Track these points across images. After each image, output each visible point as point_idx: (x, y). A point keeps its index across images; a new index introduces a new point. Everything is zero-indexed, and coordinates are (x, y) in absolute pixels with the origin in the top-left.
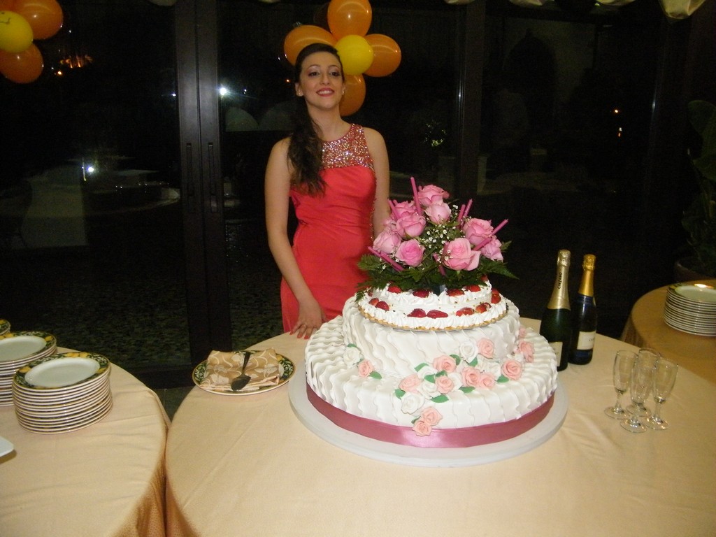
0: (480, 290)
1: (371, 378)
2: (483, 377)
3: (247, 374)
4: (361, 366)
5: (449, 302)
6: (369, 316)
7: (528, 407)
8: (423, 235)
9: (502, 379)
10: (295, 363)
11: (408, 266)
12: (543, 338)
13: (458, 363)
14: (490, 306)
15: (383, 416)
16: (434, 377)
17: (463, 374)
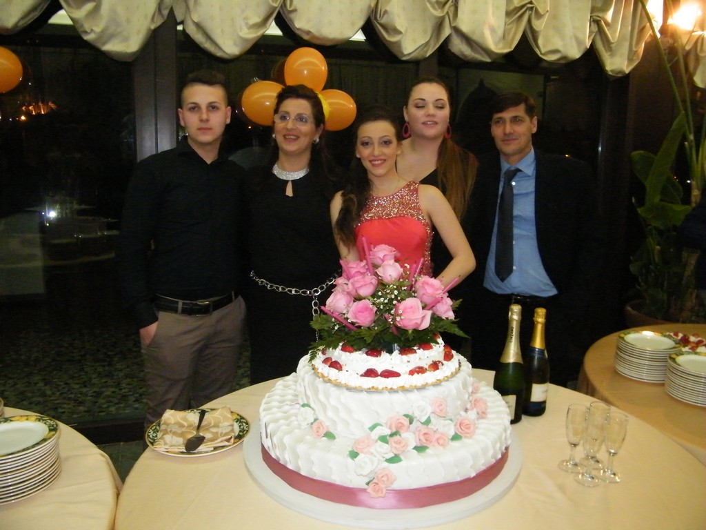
0: (432, 348)
1: (325, 438)
2: (437, 436)
3: (201, 434)
4: (315, 425)
5: (402, 361)
6: (323, 376)
7: (483, 465)
8: (374, 295)
9: (456, 437)
10: (250, 421)
11: (360, 327)
12: (496, 392)
13: (411, 423)
14: (443, 364)
15: (337, 478)
16: (388, 437)
17: (417, 433)
